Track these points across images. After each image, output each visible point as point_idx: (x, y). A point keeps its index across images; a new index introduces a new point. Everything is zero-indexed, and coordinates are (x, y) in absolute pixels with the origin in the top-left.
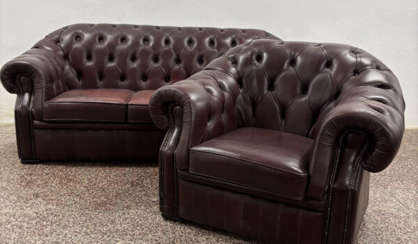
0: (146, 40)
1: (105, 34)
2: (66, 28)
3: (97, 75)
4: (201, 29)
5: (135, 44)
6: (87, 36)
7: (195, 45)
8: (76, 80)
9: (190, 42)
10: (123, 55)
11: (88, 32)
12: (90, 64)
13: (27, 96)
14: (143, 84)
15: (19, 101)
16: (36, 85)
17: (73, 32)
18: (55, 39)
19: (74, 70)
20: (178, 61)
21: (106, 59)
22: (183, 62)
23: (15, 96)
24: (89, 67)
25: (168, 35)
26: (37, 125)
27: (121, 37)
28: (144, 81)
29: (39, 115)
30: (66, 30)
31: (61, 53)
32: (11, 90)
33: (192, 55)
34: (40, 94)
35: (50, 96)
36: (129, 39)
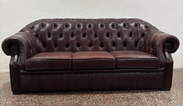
0: (79, 26)
1: (57, 23)
2: (36, 21)
3: (54, 45)
4: (107, 19)
5: (73, 28)
6: (48, 25)
7: (105, 27)
8: (43, 48)
9: (102, 26)
10: (67, 34)
11: (48, 23)
12: (50, 39)
13: (16, 57)
14: (78, 48)
15: (12, 59)
16: (22, 50)
17: (41, 23)
18: (31, 27)
19: (41, 43)
20: (96, 36)
21: (58, 36)
22: (98, 36)
23: (10, 57)
24: (49, 41)
25: (90, 23)
26: (22, 73)
27: (65, 25)
28: (78, 47)
29: (23, 67)
30: (37, 22)
31: (35, 34)
32: (7, 54)
33: (103, 32)
34: (23, 55)
35: (29, 56)
36: (70, 26)
